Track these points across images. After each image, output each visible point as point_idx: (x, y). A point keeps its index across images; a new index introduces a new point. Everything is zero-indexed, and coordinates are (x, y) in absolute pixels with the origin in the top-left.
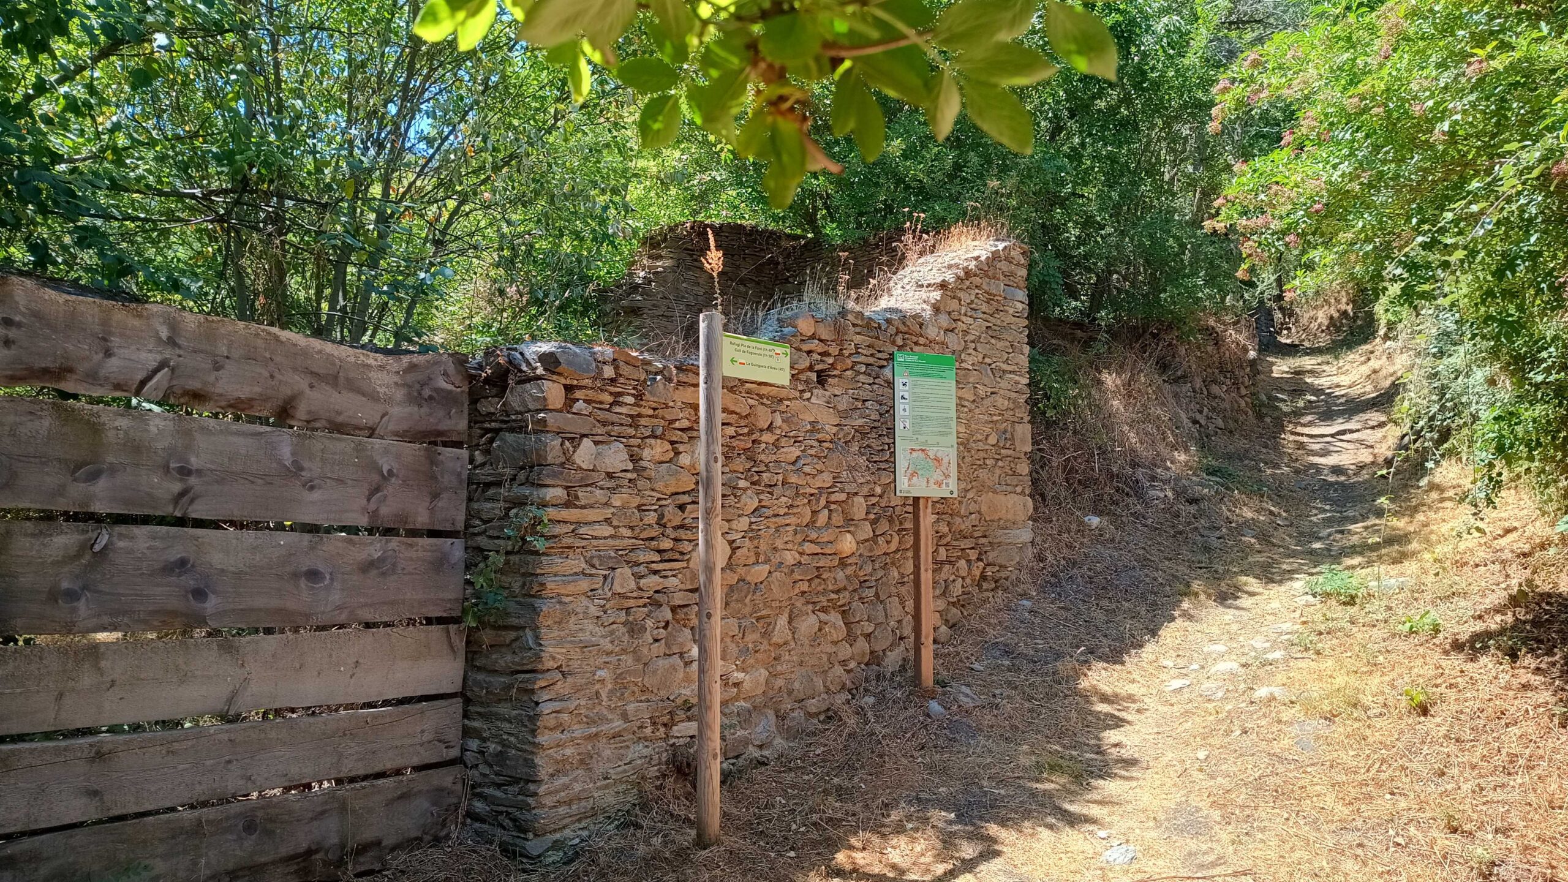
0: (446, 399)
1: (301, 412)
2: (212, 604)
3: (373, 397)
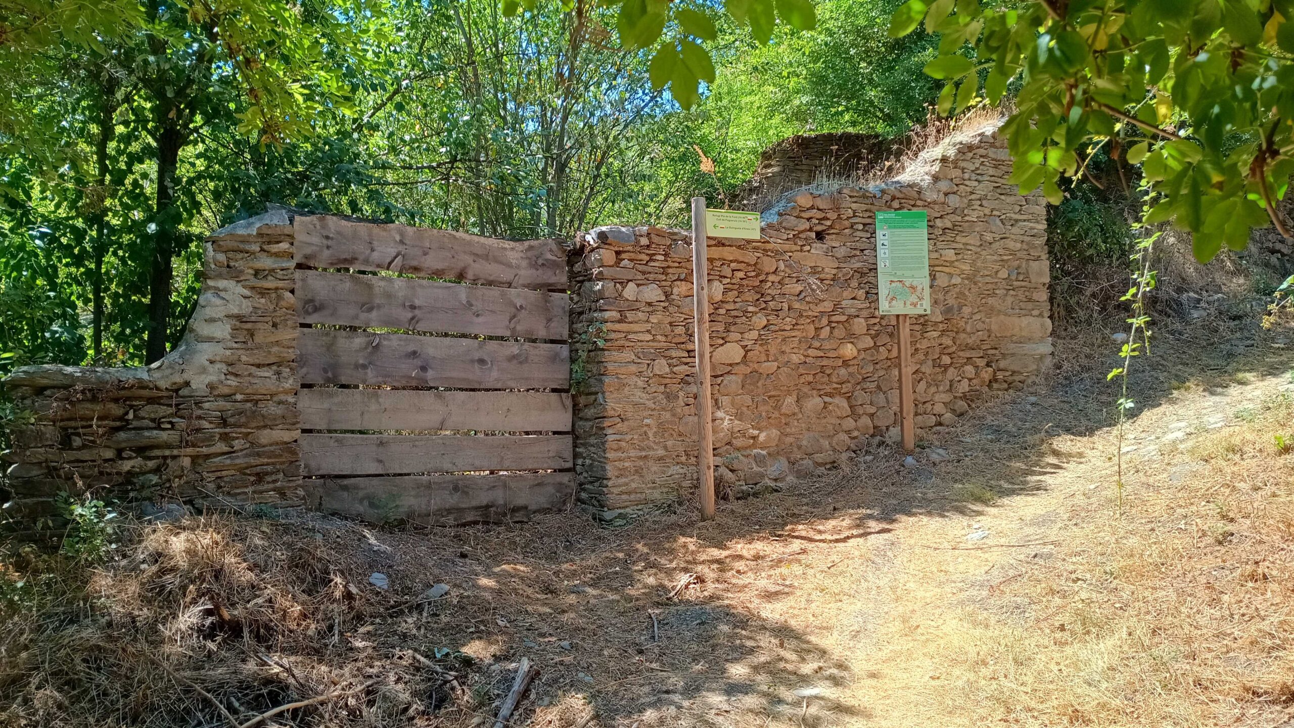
0: (554, 265)
1: (470, 275)
2: (430, 374)
3: (509, 265)
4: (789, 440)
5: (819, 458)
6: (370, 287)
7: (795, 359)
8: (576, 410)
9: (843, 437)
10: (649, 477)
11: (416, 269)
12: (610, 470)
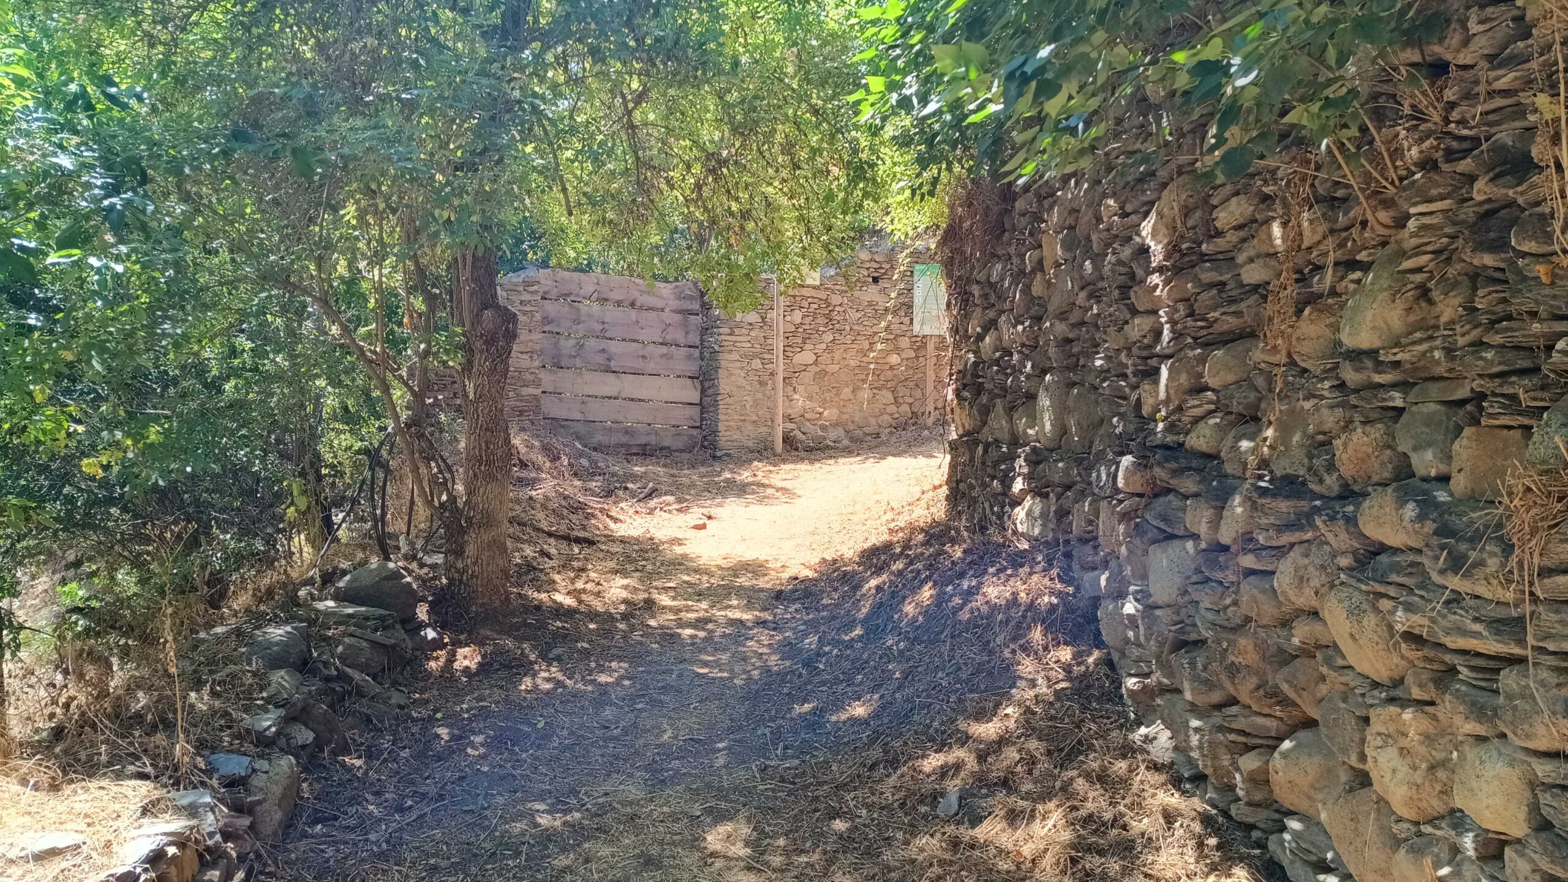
0: (691, 298)
1: (638, 304)
2: (613, 363)
3: (662, 298)
4: (846, 416)
5: (867, 430)
6: (578, 310)
7: (853, 363)
8: (703, 391)
9: (887, 417)
10: (746, 433)
11: (606, 300)
12: (721, 427)
